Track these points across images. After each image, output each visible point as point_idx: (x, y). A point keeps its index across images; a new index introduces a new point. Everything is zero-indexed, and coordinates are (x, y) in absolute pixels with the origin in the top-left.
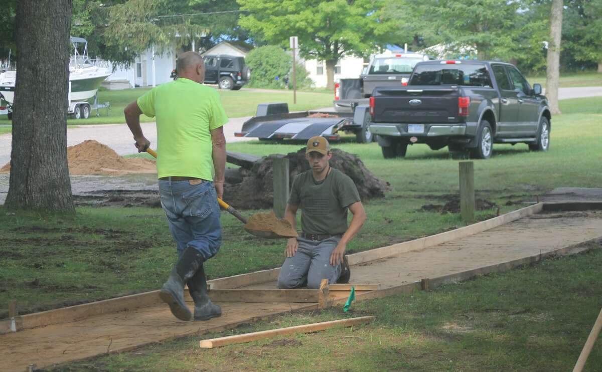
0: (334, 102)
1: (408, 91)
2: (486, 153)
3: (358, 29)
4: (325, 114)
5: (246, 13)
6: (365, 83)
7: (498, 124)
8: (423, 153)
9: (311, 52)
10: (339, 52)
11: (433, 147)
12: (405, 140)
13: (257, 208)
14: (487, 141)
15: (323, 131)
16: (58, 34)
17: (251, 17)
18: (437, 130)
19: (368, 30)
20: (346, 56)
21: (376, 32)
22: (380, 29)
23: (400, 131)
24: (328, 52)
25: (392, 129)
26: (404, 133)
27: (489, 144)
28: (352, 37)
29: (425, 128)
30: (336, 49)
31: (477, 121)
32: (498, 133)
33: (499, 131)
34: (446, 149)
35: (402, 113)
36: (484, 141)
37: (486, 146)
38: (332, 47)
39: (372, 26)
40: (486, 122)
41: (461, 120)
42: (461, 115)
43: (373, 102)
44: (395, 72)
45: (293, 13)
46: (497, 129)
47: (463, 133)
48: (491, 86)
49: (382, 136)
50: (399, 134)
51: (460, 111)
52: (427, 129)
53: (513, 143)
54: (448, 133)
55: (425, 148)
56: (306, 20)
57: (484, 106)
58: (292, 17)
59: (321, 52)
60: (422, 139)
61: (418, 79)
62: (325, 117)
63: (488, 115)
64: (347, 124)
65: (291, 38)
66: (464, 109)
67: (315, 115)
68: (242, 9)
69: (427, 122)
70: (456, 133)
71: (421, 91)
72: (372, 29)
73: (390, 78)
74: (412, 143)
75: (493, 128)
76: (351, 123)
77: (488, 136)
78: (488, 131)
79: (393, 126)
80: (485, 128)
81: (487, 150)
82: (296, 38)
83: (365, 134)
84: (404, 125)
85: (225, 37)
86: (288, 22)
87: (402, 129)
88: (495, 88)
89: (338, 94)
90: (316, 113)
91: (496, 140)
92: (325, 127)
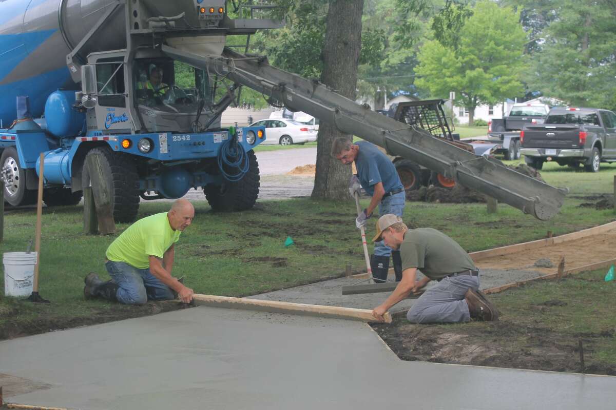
0: (488, 133)
1: (547, 127)
2: (596, 169)
3: (490, 88)
4: (483, 142)
5: (419, 77)
6: (507, 122)
7: (603, 150)
8: (553, 168)
9: (459, 101)
10: (477, 102)
11: (561, 164)
12: (543, 159)
13: (465, 202)
14: (597, 161)
15: (483, 152)
16: (349, 86)
17: (422, 79)
18: (565, 153)
19: (496, 89)
20: (481, 105)
21: (501, 90)
22: (504, 88)
23: (540, 153)
24: (470, 102)
25: (535, 152)
26: (543, 154)
27: (598, 163)
28: (486, 93)
29: (557, 151)
30: (476, 100)
31: (591, 148)
32: (603, 156)
33: (604, 154)
34: (566, 166)
35: (542, 142)
36: (594, 161)
37: (596, 164)
38: (473, 99)
39: (499, 86)
40: (596, 148)
41: (581, 147)
42: (581, 143)
43: (523, 134)
44: (526, 115)
45: (449, 77)
46: (603, 153)
47: (582, 155)
48: (599, 125)
49: (528, 156)
50: (539, 155)
51: (581, 141)
52: (558, 152)
53: (610, 163)
54: (572, 155)
55: (555, 164)
56: (457, 81)
57: (596, 139)
58: (448, 80)
59: (466, 103)
60: (555, 159)
61: (551, 119)
62: (483, 143)
63: (598, 144)
64: (499, 148)
65: (451, 93)
66: (583, 140)
67: (476, 141)
68: (416, 74)
69: (558, 147)
70: (578, 155)
71: (555, 127)
72: (499, 88)
73: (523, 119)
74: (547, 161)
75: (600, 153)
76: (501, 148)
77: (597, 158)
78: (597, 154)
79: (536, 150)
80: (596, 153)
81: (597, 166)
82: (454, 93)
83: (510, 155)
84: (543, 149)
85: (401, 92)
86: (446, 82)
87: (541, 152)
88: (602, 127)
89: (490, 129)
90: (477, 140)
91: (602, 160)
92: (485, 150)
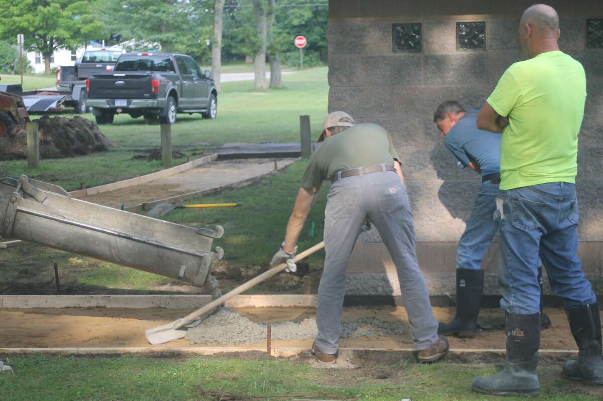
0: (57, 83)
1: (115, 75)
2: (172, 121)
3: (68, 28)
4: (50, 93)
6: (79, 70)
7: (180, 99)
8: (126, 120)
9: (32, 45)
10: (54, 46)
11: (133, 116)
12: (113, 111)
14: (173, 112)
15: (50, 105)
18: (136, 103)
19: (76, 29)
20: (59, 49)
21: (82, 31)
22: (85, 29)
23: (109, 104)
24: (46, 46)
25: (103, 103)
26: (112, 106)
27: (174, 114)
28: (64, 34)
29: (128, 102)
30: (52, 44)
31: (165, 97)
32: (180, 106)
33: (181, 104)
34: (142, 118)
35: (110, 91)
36: (170, 112)
37: (172, 115)
38: (48, 42)
39: (79, 26)
40: (171, 98)
41: (154, 96)
42: (154, 92)
43: (89, 83)
44: (101, 62)
45: (18, 16)
46: (179, 103)
47: (155, 106)
48: (175, 72)
49: (95, 108)
50: (108, 106)
51: (153, 90)
52: (129, 103)
53: (191, 113)
54: (145, 106)
55: (127, 117)
56: (28, 21)
57: (170, 86)
58: (17, 19)
59: (40, 46)
60: (125, 110)
61: (122, 66)
62: (50, 94)
63: (173, 93)
64: (67, 100)
65: (19, 36)
66: (156, 88)
67: (42, 93)
69: (129, 98)
70: (150, 106)
71: (124, 75)
72: (79, 29)
73: (97, 66)
74: (117, 113)
75: (176, 102)
76: (70, 99)
77: (173, 108)
78: (173, 104)
79: (104, 101)
80: (171, 103)
81: (173, 118)
82: (22, 35)
83: (81, 107)
84: (112, 100)
86: (15, 23)
87: (110, 103)
88: (178, 73)
89: (59, 78)
90: (43, 91)
91: (179, 111)
92: (51, 102)
